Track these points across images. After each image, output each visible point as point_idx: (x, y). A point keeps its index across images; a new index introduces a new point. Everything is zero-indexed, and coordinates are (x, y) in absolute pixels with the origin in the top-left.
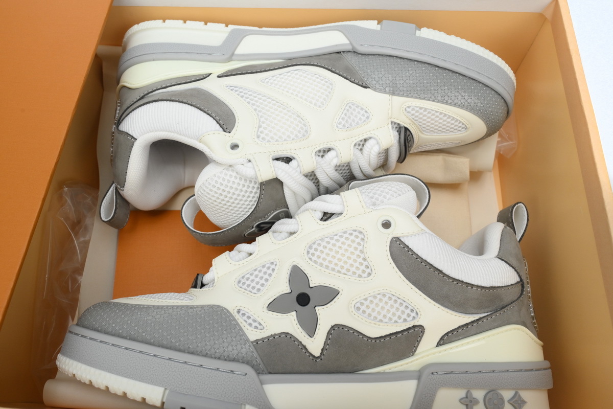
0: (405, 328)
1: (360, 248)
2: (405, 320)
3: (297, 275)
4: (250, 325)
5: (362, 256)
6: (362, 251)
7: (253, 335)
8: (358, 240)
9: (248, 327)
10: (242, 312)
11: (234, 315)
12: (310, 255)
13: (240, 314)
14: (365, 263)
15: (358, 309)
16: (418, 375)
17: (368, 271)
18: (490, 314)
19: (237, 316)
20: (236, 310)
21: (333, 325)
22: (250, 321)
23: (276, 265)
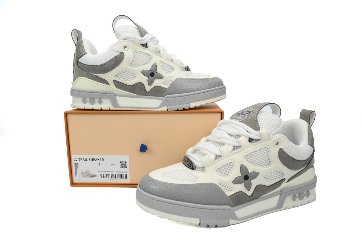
0: (279, 180)
1: (267, 155)
2: (280, 178)
3: (243, 168)
4: (226, 189)
5: (268, 158)
6: (268, 156)
7: (229, 194)
8: (267, 152)
9: (226, 190)
10: (222, 184)
11: (219, 186)
12: (247, 159)
13: (222, 185)
14: (269, 161)
15: (265, 177)
16: (281, 193)
17: (270, 163)
18: (305, 168)
19: (221, 186)
20: (219, 184)
21: (257, 185)
22: (226, 188)
23: (233, 163)
